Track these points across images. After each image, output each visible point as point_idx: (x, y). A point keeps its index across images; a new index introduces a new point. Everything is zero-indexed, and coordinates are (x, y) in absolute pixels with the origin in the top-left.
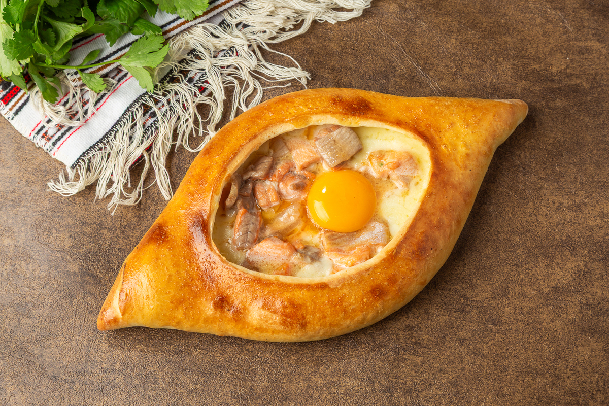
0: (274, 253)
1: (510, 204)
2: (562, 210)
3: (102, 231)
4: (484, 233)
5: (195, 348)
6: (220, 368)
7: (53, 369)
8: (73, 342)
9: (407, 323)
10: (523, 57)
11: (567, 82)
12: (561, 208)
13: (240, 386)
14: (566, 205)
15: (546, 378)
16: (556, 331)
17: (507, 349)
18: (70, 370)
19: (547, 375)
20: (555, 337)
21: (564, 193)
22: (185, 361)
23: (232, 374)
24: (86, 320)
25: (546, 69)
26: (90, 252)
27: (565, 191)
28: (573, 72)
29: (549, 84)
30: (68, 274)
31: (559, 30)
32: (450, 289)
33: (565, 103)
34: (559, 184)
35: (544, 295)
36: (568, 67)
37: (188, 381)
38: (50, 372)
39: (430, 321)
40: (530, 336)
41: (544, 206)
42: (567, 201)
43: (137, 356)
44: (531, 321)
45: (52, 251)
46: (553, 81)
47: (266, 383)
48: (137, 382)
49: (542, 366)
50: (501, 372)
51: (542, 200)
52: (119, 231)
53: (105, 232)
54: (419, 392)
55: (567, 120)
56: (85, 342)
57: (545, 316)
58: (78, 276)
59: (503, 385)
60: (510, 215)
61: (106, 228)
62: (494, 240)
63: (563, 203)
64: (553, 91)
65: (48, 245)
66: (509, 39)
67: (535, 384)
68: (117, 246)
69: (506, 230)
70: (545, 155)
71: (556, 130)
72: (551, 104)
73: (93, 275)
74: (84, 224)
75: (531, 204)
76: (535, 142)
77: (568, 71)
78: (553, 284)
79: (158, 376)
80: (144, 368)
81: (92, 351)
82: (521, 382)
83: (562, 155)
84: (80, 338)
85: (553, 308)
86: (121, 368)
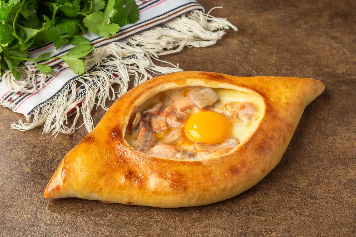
0: (164, 151)
1: (317, 138)
2: (351, 140)
3: (46, 151)
4: (302, 153)
5: (110, 213)
6: (127, 224)
7: (11, 224)
8: (26, 209)
9: (253, 200)
10: (319, 65)
11: (348, 77)
12: (350, 139)
13: (141, 233)
14: (353, 138)
15: (349, 228)
16: (353, 203)
17: (321, 212)
18: (24, 224)
19: (350, 226)
20: (352, 206)
21: (351, 132)
22: (103, 220)
23: (136, 227)
24: (35, 198)
25: (334, 71)
26: (38, 162)
27: (352, 131)
28: (351, 73)
29: (337, 78)
30: (23, 173)
31: (341, 53)
32: (281, 182)
33: (348, 88)
34: (347, 128)
35: (343, 183)
36: (347, 70)
37: (105, 230)
38: (9, 225)
39: (269, 198)
40: (336, 205)
41: (339, 138)
42: (354, 136)
43: (70, 217)
44: (336, 197)
45: (12, 161)
46: (339, 77)
47: (159, 231)
48: (70, 231)
49: (346, 221)
50: (319, 224)
51: (337, 135)
52: (58, 151)
53: (49, 151)
54: (264, 235)
55: (350, 96)
56: (34, 209)
57: (345, 195)
58: (30, 174)
59: (320, 232)
60: (318, 144)
61: (50, 149)
62: (308, 156)
63: (351, 137)
64: (339, 82)
65: (10, 157)
66: (309, 57)
67: (342, 231)
68: (56, 159)
69: (315, 151)
70: (337, 113)
71: (343, 101)
72: (339, 88)
73: (39, 174)
74: (35, 147)
75: (331, 138)
76: (330, 107)
77: (348, 72)
78: (349, 178)
79: (85, 228)
80: (75, 224)
81: (39, 214)
82: (332, 230)
83: (348, 113)
84: (31, 207)
85: (349, 190)
86: (59, 223)
